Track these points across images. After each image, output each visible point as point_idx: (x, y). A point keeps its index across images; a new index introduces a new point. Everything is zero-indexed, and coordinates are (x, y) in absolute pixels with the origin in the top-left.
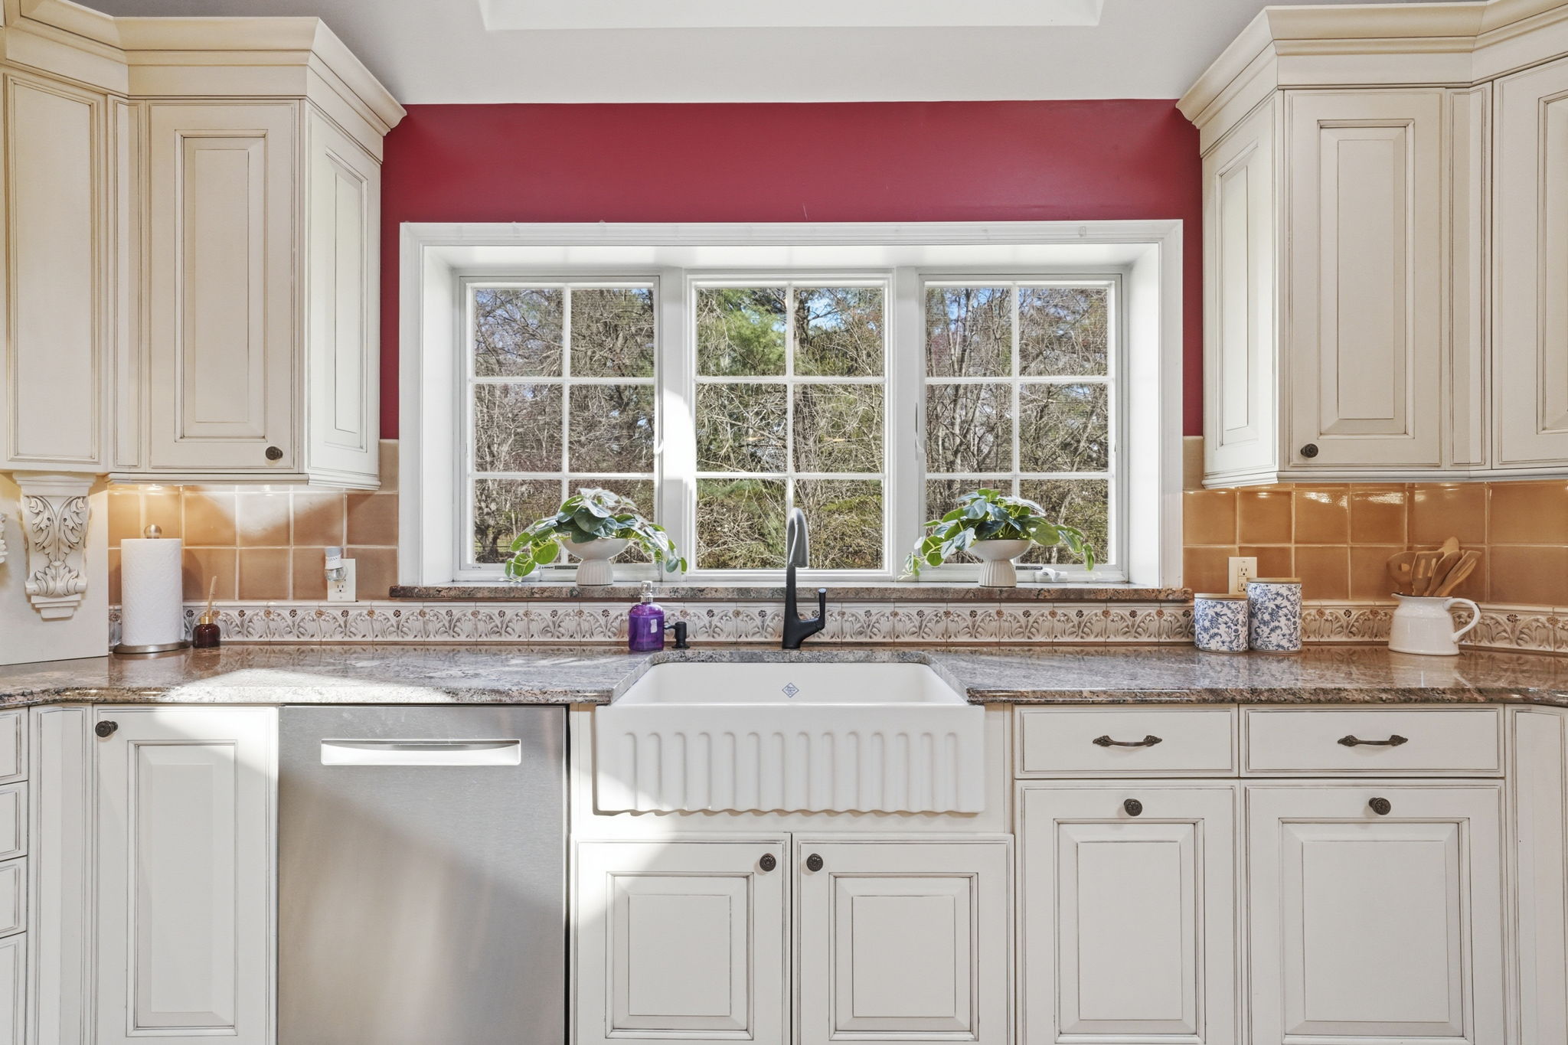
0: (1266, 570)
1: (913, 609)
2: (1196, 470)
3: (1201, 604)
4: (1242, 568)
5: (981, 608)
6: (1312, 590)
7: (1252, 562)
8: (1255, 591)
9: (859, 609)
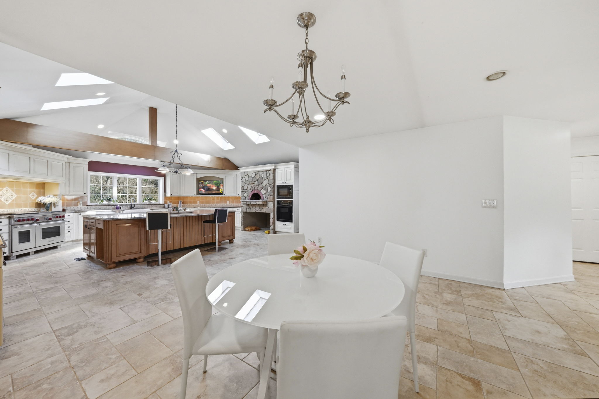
0: (170, 202)
1: (142, 206)
2: (165, 195)
3: (165, 204)
4: (168, 202)
5: (148, 205)
6: (173, 204)
7: (169, 202)
8: (169, 204)
9: (137, 206)
